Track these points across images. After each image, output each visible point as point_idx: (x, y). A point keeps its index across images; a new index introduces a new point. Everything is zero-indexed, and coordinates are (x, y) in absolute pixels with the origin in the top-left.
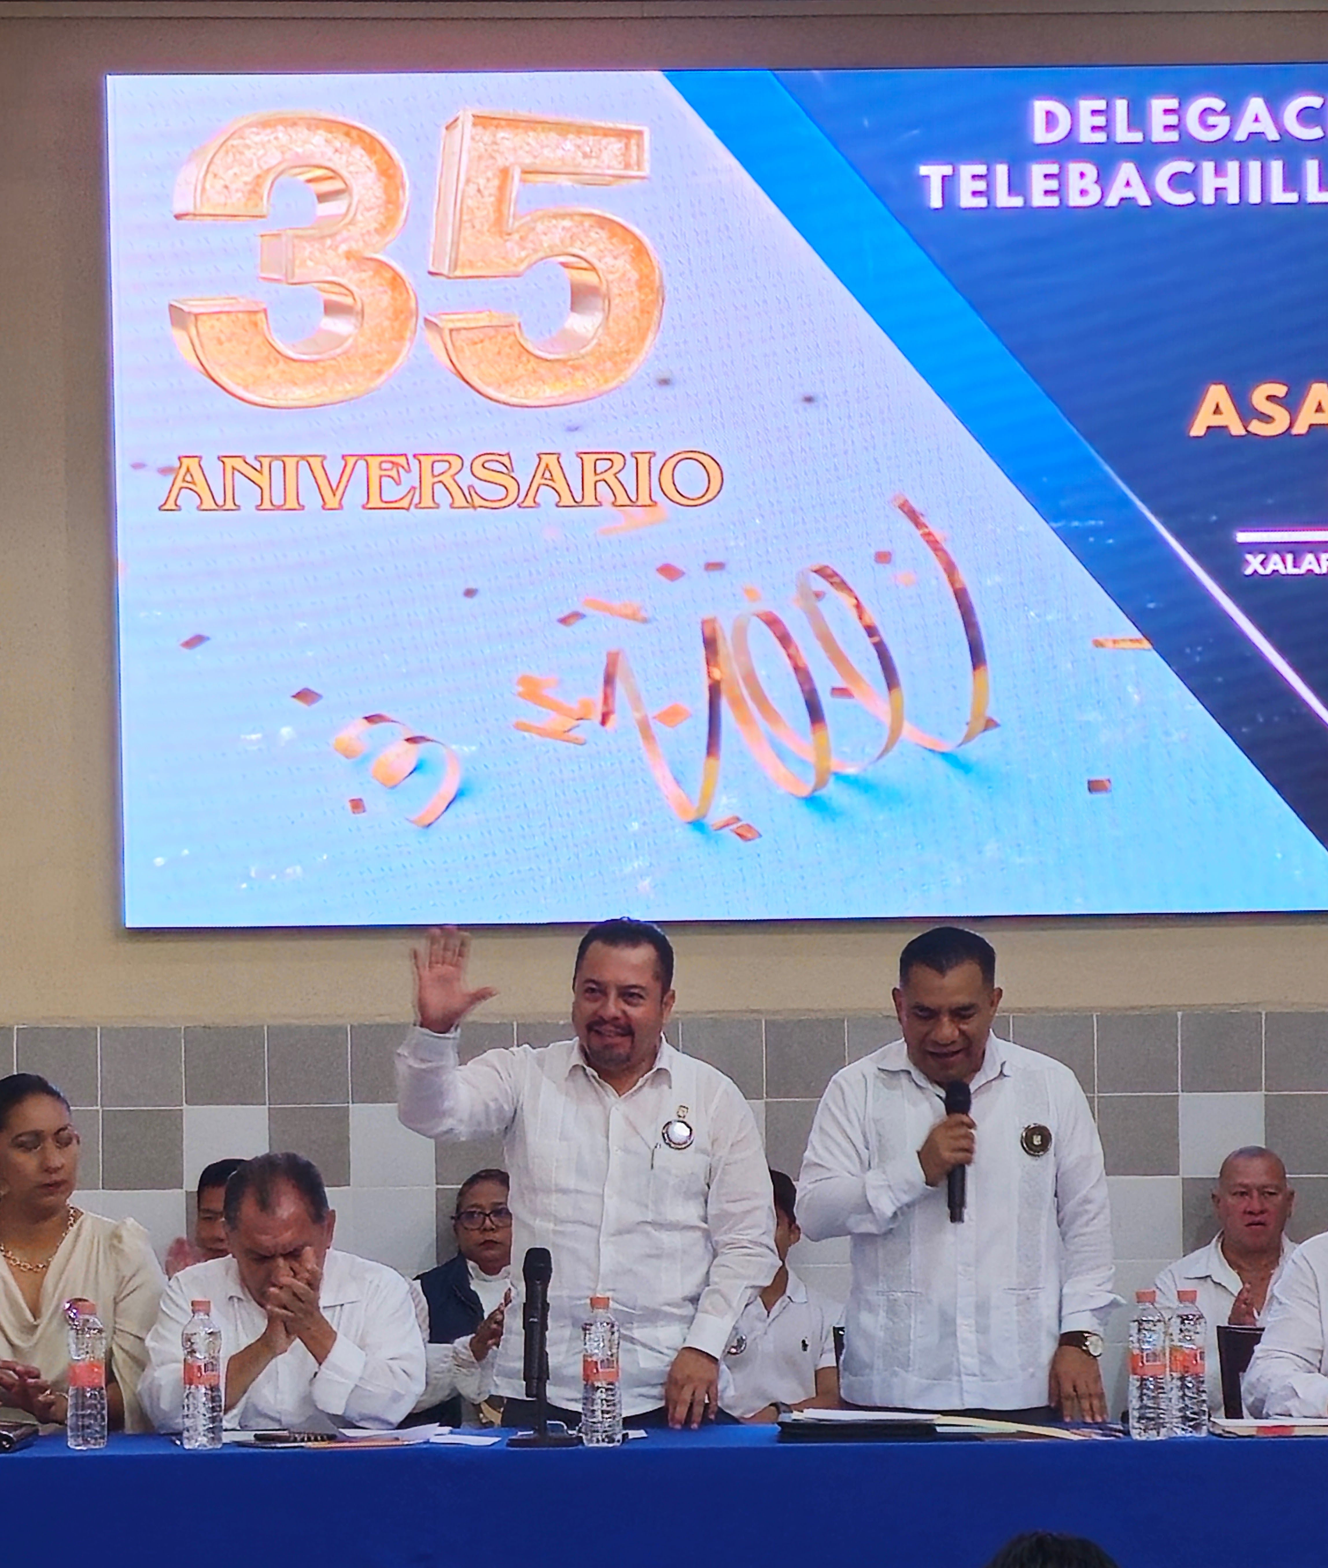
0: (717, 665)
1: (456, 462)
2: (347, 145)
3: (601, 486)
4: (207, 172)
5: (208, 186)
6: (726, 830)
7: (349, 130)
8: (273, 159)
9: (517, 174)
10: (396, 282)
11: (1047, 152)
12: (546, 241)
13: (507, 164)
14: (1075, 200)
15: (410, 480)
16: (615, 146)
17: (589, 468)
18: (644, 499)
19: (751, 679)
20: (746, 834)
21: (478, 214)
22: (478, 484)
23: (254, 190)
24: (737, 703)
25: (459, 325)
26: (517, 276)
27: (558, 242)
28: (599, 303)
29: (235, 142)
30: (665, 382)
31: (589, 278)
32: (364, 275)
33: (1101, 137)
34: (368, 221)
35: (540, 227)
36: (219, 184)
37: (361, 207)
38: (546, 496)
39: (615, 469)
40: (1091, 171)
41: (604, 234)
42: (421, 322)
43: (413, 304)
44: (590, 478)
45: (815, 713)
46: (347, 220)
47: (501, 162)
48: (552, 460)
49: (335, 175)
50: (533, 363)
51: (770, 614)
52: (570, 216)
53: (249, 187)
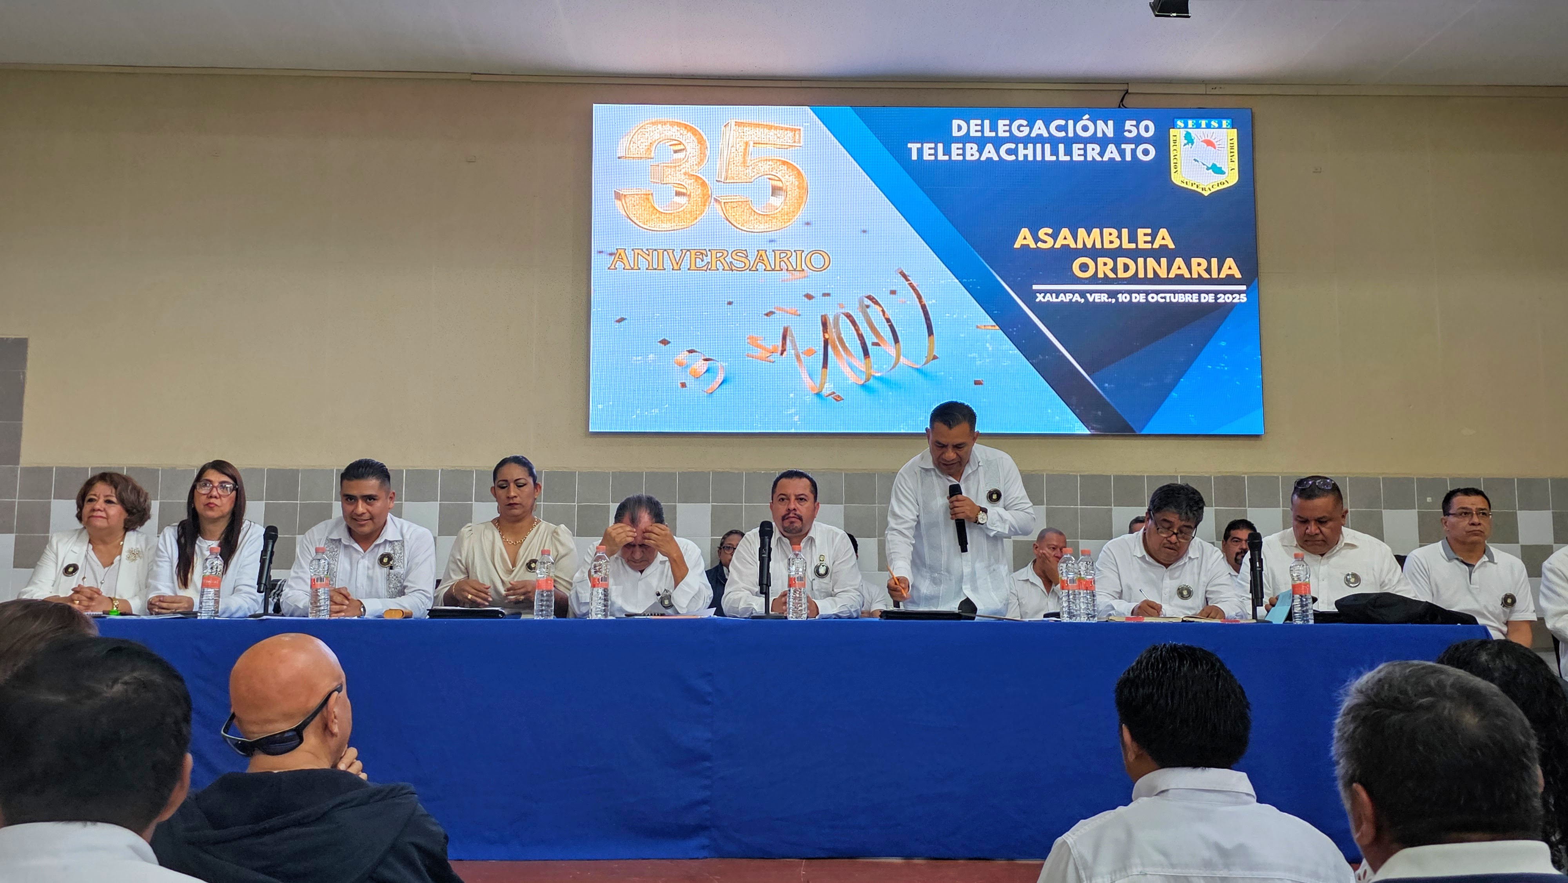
0: (827, 332)
1: (725, 253)
2: (685, 132)
3: (782, 263)
4: (631, 141)
5: (631, 146)
6: (830, 397)
7: (686, 126)
8: (657, 136)
9: (751, 144)
10: (704, 184)
11: (958, 140)
12: (762, 170)
13: (748, 140)
14: (968, 158)
15: (707, 259)
16: (791, 134)
17: (777, 256)
18: (799, 268)
19: (840, 339)
20: (838, 399)
21: (736, 159)
22: (734, 262)
23: (649, 149)
24: (835, 348)
25: (728, 201)
26: (751, 183)
27: (767, 170)
28: (783, 193)
29: (642, 130)
30: (808, 224)
31: (779, 184)
32: (690, 181)
33: (979, 134)
34: (693, 161)
35: (760, 165)
36: (635, 146)
37: (690, 155)
38: (761, 266)
39: (788, 256)
40: (975, 147)
41: (785, 167)
42: (713, 199)
43: (710, 192)
44: (778, 260)
45: (866, 352)
46: (685, 160)
47: (745, 140)
48: (763, 253)
49: (680, 143)
50: (756, 216)
51: (848, 313)
52: (772, 160)
53: (647, 147)
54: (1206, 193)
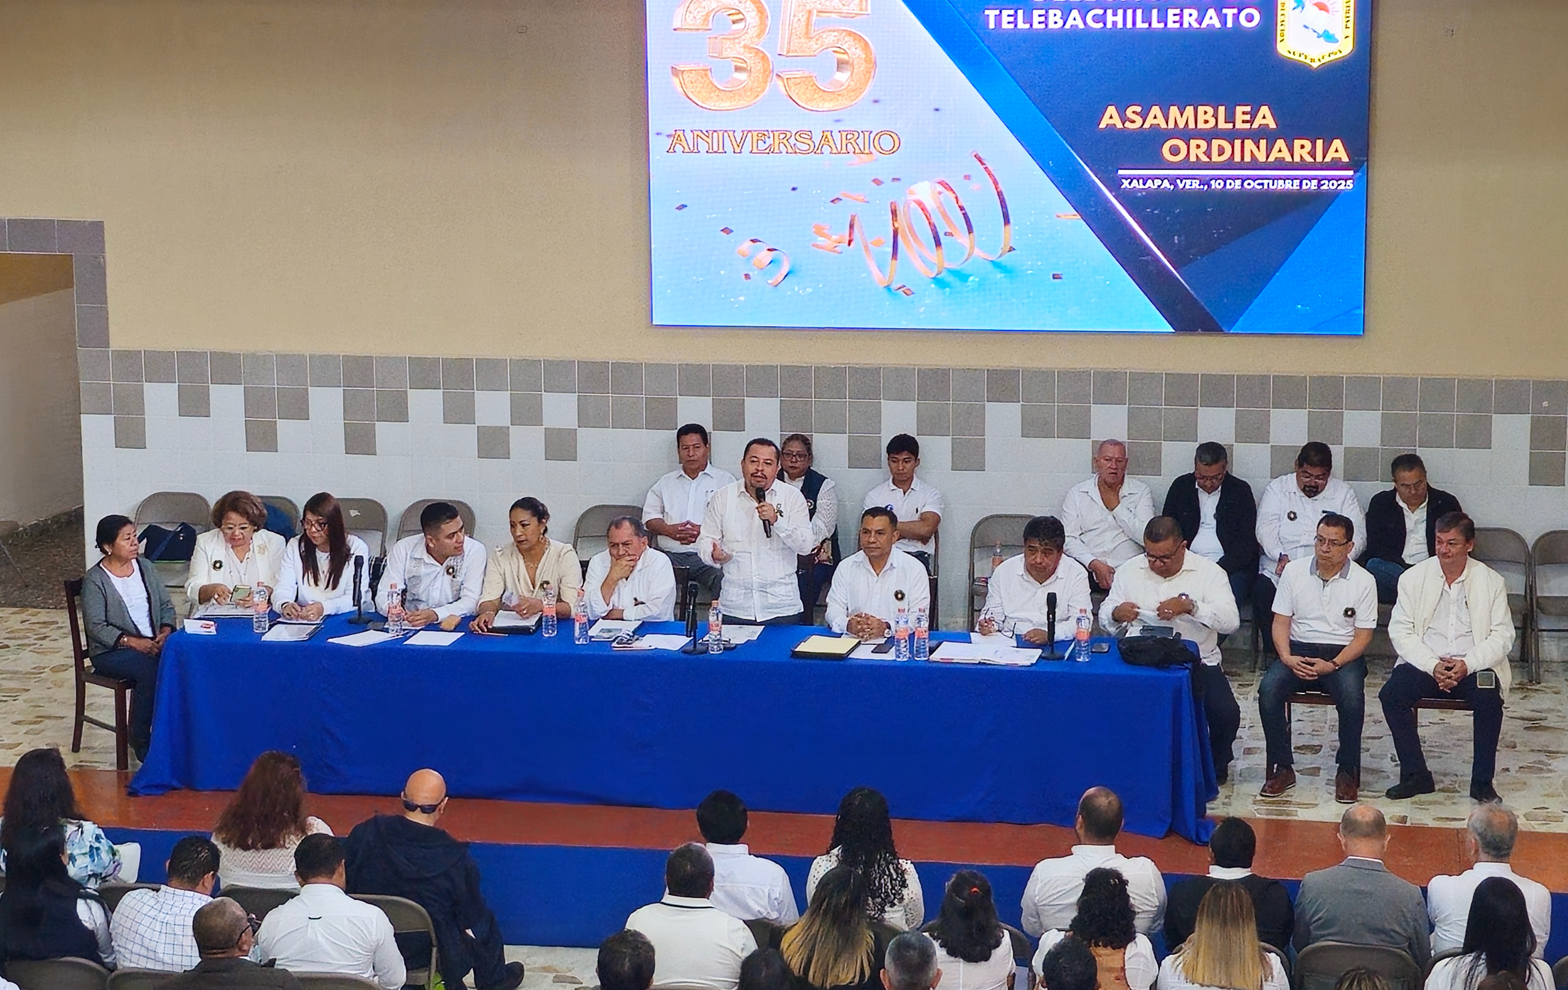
0: (896, 220)
1: (789, 135)
2: (744, 0)
4: (687, 10)
5: (687, 16)
6: (900, 291)
8: (714, 5)
9: (815, 12)
10: (764, 58)
11: (1040, 5)
12: (826, 41)
13: (811, 8)
14: (1052, 26)
15: (769, 141)
16: (856, 1)
17: (844, 138)
18: (867, 151)
19: (911, 228)
20: (908, 292)
21: (798, 29)
22: (799, 144)
23: (706, 18)
24: (905, 237)
25: (790, 76)
26: (815, 56)
27: (831, 42)
28: (849, 67)
30: (876, 101)
31: (845, 57)
32: (751, 55)
34: (753, 32)
35: (825, 36)
36: (692, 16)
37: (750, 26)
38: (826, 149)
39: (855, 138)
40: (1059, 14)
41: (851, 39)
42: (775, 74)
43: (771, 67)
44: (844, 142)
45: (938, 243)
46: (744, 32)
47: (808, 7)
48: (829, 134)
49: (740, 12)
50: (821, 93)
51: (919, 200)
52: (838, 31)
53: (704, 17)
54: (1315, 65)
